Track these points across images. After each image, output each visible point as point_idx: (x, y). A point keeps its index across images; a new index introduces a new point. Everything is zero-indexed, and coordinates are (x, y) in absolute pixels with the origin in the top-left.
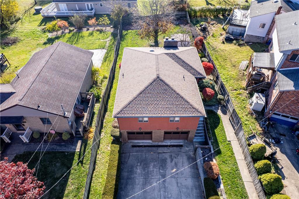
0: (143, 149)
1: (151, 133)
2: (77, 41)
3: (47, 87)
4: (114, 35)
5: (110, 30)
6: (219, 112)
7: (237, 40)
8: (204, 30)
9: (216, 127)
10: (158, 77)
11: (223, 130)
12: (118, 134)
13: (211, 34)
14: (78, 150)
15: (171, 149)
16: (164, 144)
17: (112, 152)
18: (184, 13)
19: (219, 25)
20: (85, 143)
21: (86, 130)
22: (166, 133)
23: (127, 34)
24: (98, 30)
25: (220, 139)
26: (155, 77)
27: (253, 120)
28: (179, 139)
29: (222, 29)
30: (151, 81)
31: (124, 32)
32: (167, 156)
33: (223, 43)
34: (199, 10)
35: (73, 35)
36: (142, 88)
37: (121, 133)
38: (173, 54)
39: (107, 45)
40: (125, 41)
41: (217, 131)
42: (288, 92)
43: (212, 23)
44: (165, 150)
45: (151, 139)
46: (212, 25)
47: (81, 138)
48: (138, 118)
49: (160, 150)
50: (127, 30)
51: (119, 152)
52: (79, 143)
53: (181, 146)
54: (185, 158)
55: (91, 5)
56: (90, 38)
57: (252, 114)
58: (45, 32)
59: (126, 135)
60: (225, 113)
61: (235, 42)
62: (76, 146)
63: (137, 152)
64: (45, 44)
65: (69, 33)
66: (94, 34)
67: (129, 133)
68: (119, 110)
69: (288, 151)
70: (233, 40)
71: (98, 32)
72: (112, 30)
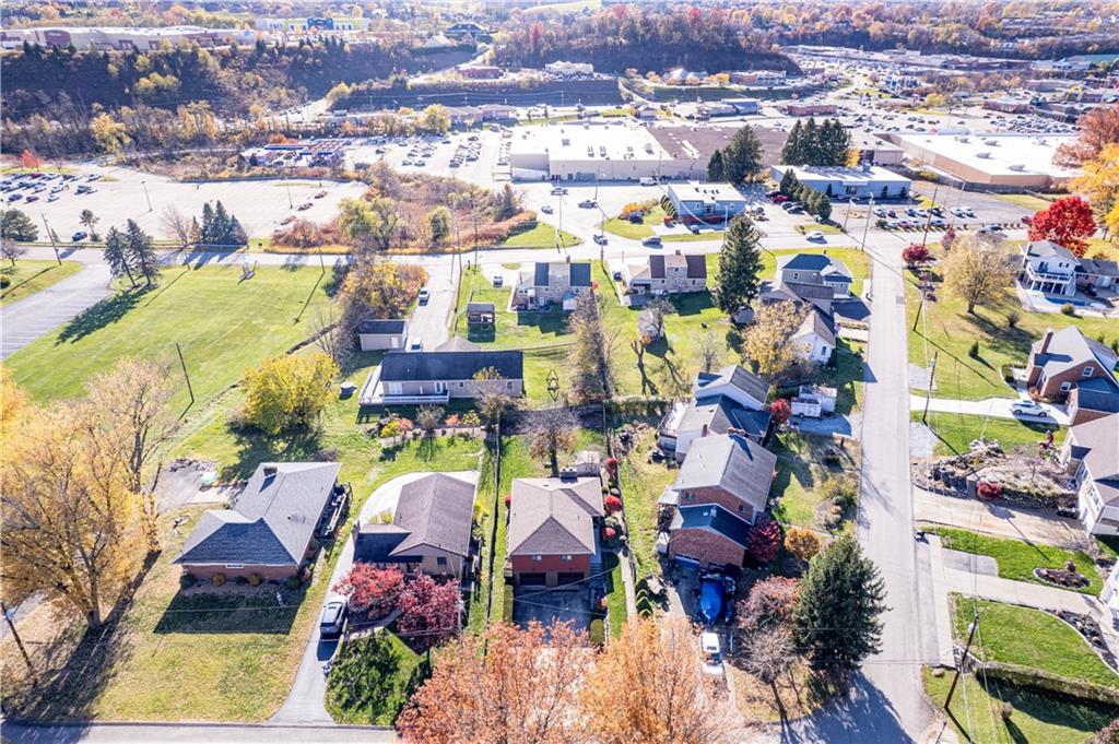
1: (543, 575)
2: (432, 455)
3: (441, 528)
4: (489, 445)
5: (480, 433)
6: (620, 555)
7: (667, 458)
8: (626, 440)
9: (613, 569)
10: (552, 517)
11: (620, 572)
12: (511, 575)
13: (635, 447)
14: (473, 590)
15: (565, 593)
16: (559, 588)
17: (506, 592)
18: (598, 406)
19: (652, 429)
20: (478, 584)
21: (478, 571)
22: (560, 575)
23: (508, 443)
24: (461, 435)
25: (615, 580)
26: (548, 516)
27: (657, 563)
28: (574, 582)
29: (653, 437)
30: (544, 521)
31: (505, 440)
33: (650, 462)
34: (624, 403)
35: (422, 444)
36: (535, 528)
37: (514, 575)
38: (570, 490)
39: (480, 463)
40: (508, 457)
41: (614, 573)
42: (677, 530)
43: (641, 425)
44: (560, 595)
45: (544, 583)
46: (641, 429)
47: (474, 579)
48: (531, 556)
49: (554, 594)
50: (509, 435)
51: (514, 591)
52: (473, 583)
53: (576, 591)
54: (580, 602)
55: (444, 384)
56: (451, 449)
57: (656, 556)
58: (373, 437)
59: (518, 577)
60: (625, 555)
61: (664, 461)
62: (471, 586)
64: (382, 459)
65: (414, 439)
66: (456, 441)
67: (521, 575)
68: (514, 548)
69: (683, 591)
70: (662, 458)
71: (463, 439)
72: (484, 435)
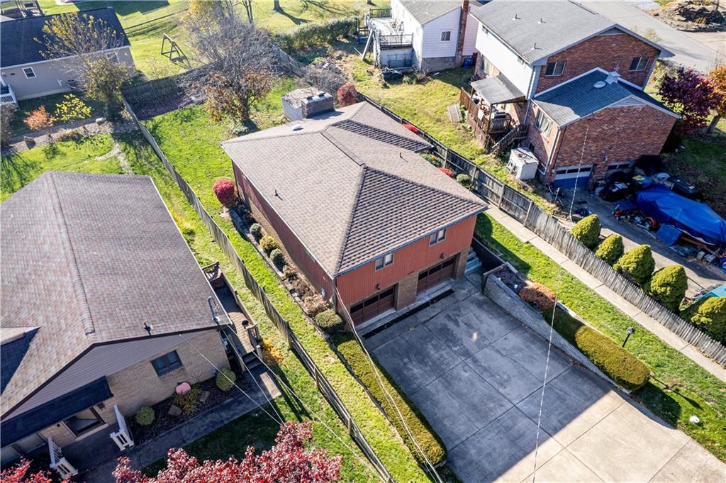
0: (389, 330)
1: (393, 288)
2: (22, 179)
4: (123, 137)
7: (407, 74)
9: (491, 231)
10: (367, 169)
11: (503, 230)
12: (337, 319)
13: (351, 77)
14: (276, 394)
15: (438, 304)
16: (420, 303)
19: (352, 56)
20: (277, 372)
22: (420, 277)
23: (156, 127)
24: (65, 139)
25: (510, 247)
26: (359, 170)
28: (439, 281)
29: (363, 62)
30: (357, 180)
32: (441, 320)
33: (386, 86)
38: (348, 121)
39: (125, 163)
40: (167, 142)
41: (495, 235)
42: (572, 124)
43: (336, 55)
44: (430, 311)
45: (394, 304)
46: (339, 58)
47: (260, 369)
49: (422, 316)
52: (267, 380)
53: (450, 292)
54: (473, 307)
56: (57, 162)
57: (525, 188)
59: (348, 316)
61: (406, 78)
62: (265, 389)
63: (383, 341)
66: (62, 149)
67: (353, 310)
68: (335, 259)
70: (400, 77)
71: (71, 143)
72: (108, 129)
